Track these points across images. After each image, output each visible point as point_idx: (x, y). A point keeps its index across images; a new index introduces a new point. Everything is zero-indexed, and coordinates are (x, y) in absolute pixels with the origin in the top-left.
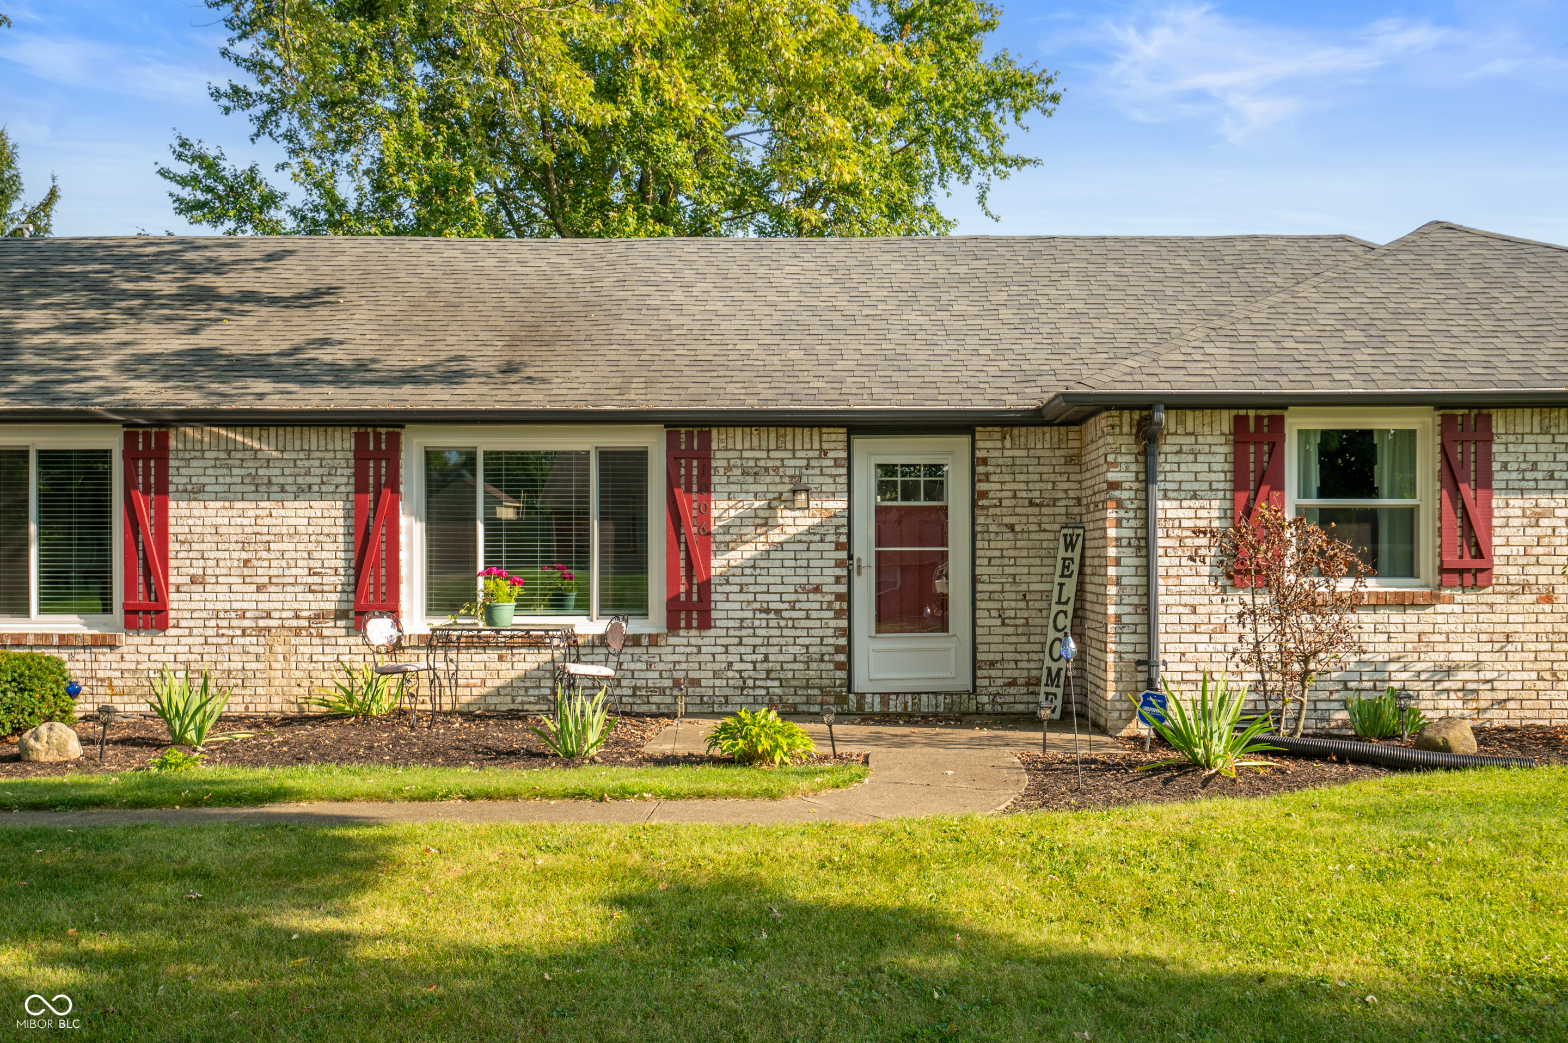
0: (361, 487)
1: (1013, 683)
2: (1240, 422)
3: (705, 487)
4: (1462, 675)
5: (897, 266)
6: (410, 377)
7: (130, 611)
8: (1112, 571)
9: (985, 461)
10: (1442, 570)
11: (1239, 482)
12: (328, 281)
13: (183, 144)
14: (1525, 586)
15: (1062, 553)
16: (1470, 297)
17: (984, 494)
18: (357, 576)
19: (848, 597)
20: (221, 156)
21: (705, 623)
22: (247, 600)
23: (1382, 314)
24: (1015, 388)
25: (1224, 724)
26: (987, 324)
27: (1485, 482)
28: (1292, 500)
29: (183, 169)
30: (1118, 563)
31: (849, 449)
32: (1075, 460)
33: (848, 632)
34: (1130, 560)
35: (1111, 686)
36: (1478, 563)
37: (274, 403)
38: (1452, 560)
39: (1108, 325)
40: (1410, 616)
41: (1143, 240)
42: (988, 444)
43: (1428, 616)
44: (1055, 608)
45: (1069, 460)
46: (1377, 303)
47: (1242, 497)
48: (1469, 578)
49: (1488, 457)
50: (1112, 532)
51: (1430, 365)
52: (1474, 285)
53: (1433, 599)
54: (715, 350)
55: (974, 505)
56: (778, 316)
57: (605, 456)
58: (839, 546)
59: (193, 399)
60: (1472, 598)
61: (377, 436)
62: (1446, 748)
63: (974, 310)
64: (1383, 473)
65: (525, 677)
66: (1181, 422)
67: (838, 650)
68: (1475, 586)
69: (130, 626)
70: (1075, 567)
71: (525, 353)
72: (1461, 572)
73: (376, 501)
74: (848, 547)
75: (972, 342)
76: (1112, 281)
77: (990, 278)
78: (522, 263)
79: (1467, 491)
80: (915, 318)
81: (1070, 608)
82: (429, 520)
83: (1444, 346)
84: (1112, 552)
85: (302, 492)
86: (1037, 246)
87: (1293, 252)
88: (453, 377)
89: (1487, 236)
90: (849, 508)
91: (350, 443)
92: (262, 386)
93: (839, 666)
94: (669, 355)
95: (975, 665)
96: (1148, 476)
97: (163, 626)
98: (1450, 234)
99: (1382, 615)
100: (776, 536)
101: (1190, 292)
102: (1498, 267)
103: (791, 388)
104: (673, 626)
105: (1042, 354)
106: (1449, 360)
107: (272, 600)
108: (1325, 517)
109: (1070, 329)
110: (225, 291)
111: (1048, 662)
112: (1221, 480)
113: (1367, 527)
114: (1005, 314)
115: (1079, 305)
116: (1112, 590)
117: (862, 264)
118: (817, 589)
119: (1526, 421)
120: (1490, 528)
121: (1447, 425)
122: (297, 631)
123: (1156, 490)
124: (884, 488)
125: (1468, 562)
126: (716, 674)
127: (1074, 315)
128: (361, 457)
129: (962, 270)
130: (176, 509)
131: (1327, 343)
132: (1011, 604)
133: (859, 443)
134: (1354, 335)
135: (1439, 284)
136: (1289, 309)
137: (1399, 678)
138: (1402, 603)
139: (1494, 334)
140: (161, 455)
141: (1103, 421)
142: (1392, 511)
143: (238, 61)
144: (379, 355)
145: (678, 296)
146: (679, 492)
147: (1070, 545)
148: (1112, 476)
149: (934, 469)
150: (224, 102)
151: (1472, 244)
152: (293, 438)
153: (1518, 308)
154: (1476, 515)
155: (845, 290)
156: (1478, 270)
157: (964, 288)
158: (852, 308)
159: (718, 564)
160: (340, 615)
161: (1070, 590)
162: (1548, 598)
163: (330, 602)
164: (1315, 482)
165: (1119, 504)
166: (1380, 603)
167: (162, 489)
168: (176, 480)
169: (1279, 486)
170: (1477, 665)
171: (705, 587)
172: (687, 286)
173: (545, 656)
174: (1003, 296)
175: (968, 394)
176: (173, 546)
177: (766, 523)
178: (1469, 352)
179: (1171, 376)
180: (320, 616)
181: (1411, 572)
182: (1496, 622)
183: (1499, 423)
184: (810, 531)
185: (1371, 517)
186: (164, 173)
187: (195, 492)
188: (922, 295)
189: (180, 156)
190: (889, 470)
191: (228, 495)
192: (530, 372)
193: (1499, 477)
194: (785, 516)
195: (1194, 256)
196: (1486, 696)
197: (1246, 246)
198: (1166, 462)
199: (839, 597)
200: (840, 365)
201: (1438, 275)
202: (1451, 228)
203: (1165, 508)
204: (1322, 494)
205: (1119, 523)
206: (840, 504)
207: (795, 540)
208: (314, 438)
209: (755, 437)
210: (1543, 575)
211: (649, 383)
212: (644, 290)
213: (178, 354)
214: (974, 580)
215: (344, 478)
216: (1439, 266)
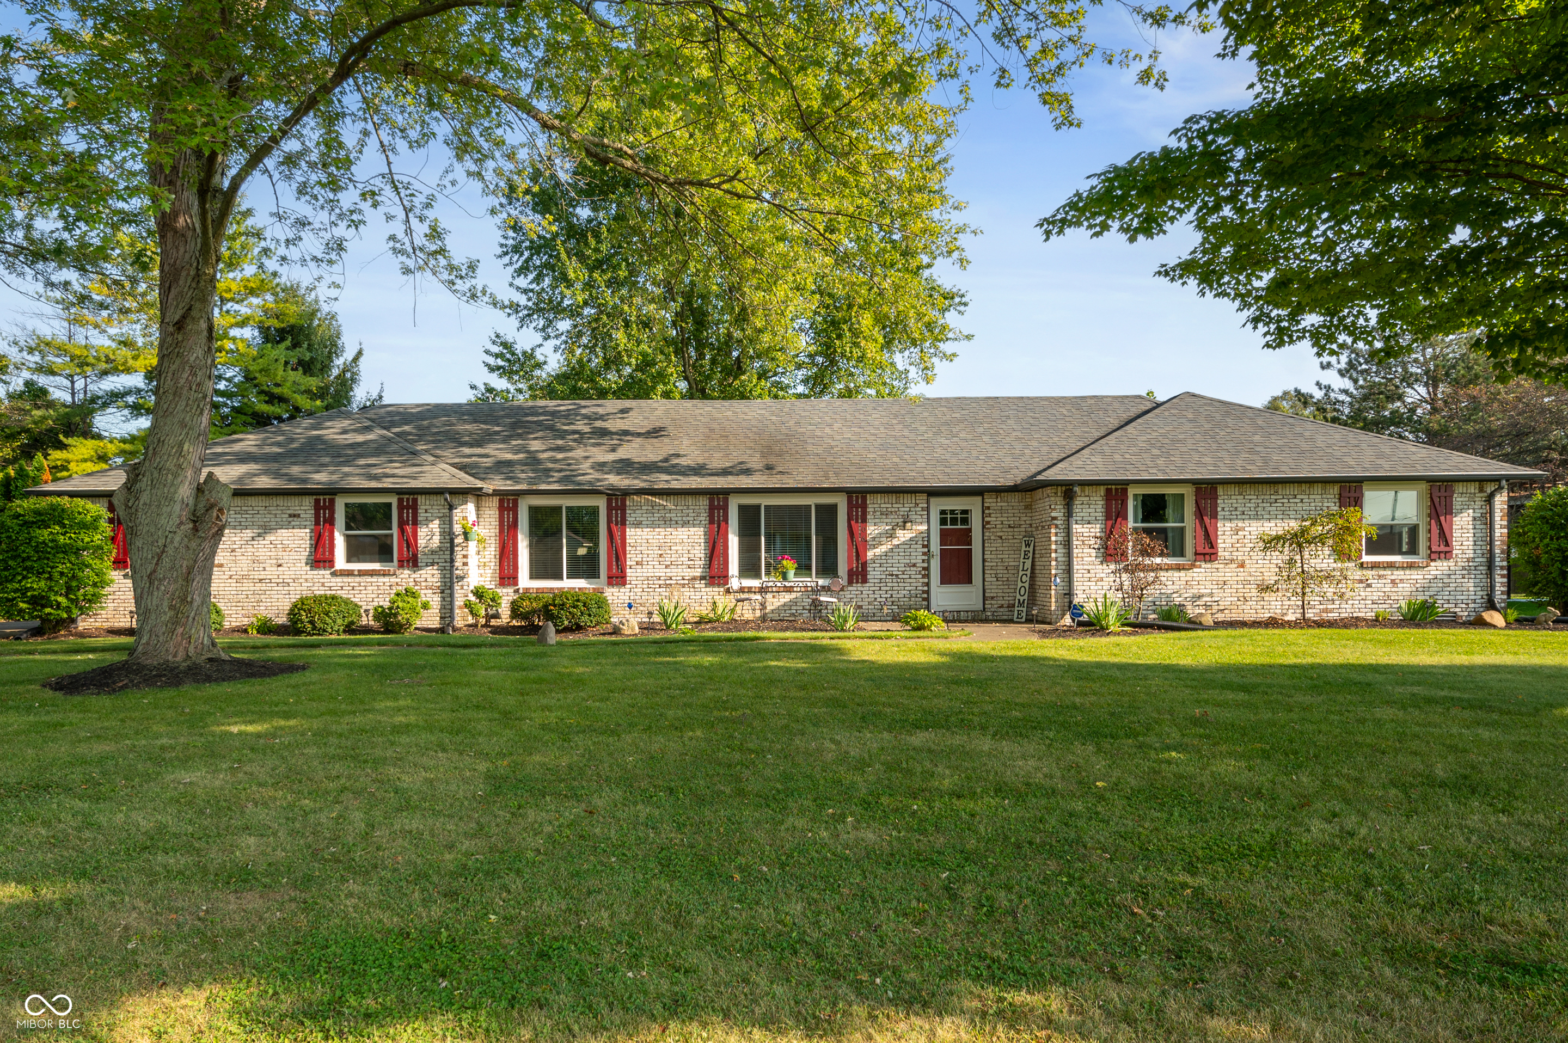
0: (711, 522)
1: (1002, 606)
2: (1108, 491)
3: (864, 521)
4: (1205, 599)
5: (926, 414)
6: (725, 472)
7: (610, 578)
8: (1053, 555)
9: (988, 508)
10: (1196, 554)
11: (1108, 517)
12: (658, 424)
13: (498, 336)
14: (1232, 560)
15: (1024, 548)
16: (1206, 433)
17: (988, 523)
18: (711, 561)
19: (927, 569)
20: (515, 343)
21: (865, 581)
22: (661, 572)
23: (1167, 441)
24: (1002, 475)
25: (1113, 613)
26: (979, 444)
27: (1214, 516)
28: (1131, 524)
29: (496, 349)
30: (1056, 551)
31: (928, 503)
32: (1028, 507)
33: (928, 584)
34: (1061, 551)
35: (1053, 604)
36: (1212, 551)
37: (675, 485)
38: (1200, 550)
39: (1035, 444)
40: (1182, 573)
41: (1042, 398)
42: (990, 501)
43: (1190, 573)
44: (1021, 573)
45: (1026, 507)
46: (1164, 436)
47: (1110, 523)
48: (1207, 557)
49: (1216, 505)
50: (1053, 538)
51: (1191, 466)
52: (1207, 426)
53: (1192, 566)
54: (858, 458)
55: (983, 527)
56: (879, 441)
57: (818, 507)
58: (924, 546)
59: (638, 484)
60: (1209, 565)
61: (719, 500)
62: (1201, 623)
63: (970, 437)
64: (1169, 512)
65: (784, 605)
66: (1083, 491)
67: (924, 592)
68: (1211, 561)
69: (610, 584)
70: (1031, 555)
71: (772, 460)
72: (1204, 554)
73: (719, 527)
74: (927, 546)
75: (975, 453)
76: (1032, 421)
77: (972, 420)
78: (745, 413)
79: (1207, 520)
80: (943, 441)
81: (1028, 573)
82: (740, 536)
83: (1196, 457)
84: (1053, 547)
85: (685, 524)
86: (991, 402)
87: (1116, 405)
88: (748, 472)
89: (1212, 399)
90: (929, 529)
91: (707, 502)
92: (665, 477)
93: (924, 599)
94: (838, 461)
95: (984, 598)
96: (1069, 514)
97: (624, 584)
98: (1194, 399)
99: (1170, 573)
100: (895, 542)
101: (1070, 427)
102: (1218, 416)
103: (902, 476)
104: (850, 582)
105: (1009, 459)
106: (1199, 463)
107: (672, 572)
108: (1148, 531)
109: (1018, 446)
110: (614, 430)
111: (1018, 597)
112: (1100, 516)
113: (1163, 536)
114: (985, 438)
115: (1019, 434)
116: (1053, 563)
117: (909, 412)
118: (914, 565)
119: (1232, 489)
120: (1217, 536)
121: (1198, 492)
122: (683, 586)
123: (1073, 521)
124: (943, 521)
125: (1207, 550)
126: (869, 603)
127: (1018, 439)
128: (712, 509)
129: (958, 415)
130: (630, 532)
131: (1144, 456)
132: (1001, 571)
133: (933, 500)
134: (1156, 452)
135: (1191, 425)
136: (1124, 439)
137: (1178, 600)
138: (1179, 568)
139: (1217, 451)
140: (623, 509)
141: (1048, 491)
142: (1173, 528)
143: (518, 288)
144: (707, 462)
145: (828, 430)
146: (853, 523)
147: (1028, 545)
148: (1053, 514)
149: (965, 512)
150: (508, 310)
151: (1205, 404)
152: (681, 500)
153: (1228, 438)
154: (1210, 530)
155: (906, 426)
156: (1209, 418)
157: (962, 425)
158: (912, 436)
159: (870, 554)
160: (702, 578)
161: (1028, 564)
162: (1242, 565)
163: (698, 572)
164: (1140, 516)
165: (1057, 526)
166: (1169, 568)
167: (624, 523)
168: (630, 519)
169: (1126, 518)
170: (1211, 595)
171: (865, 565)
172: (830, 425)
173: (793, 595)
174: (981, 430)
175: (981, 478)
176: (628, 548)
177: (891, 536)
178: (1207, 460)
179: (1081, 471)
180: (694, 579)
181: (1182, 554)
182: (1219, 576)
183: (1220, 491)
184: (911, 539)
185: (1164, 530)
186: (487, 352)
187: (638, 525)
188: (943, 429)
189: (494, 343)
190: (943, 512)
191: (653, 525)
192: (780, 469)
193: (1221, 514)
194: (900, 533)
195: (1068, 407)
196: (1215, 608)
197: (1093, 402)
198: (1077, 508)
199: (924, 569)
200: (918, 465)
201: (1190, 421)
202: (1194, 395)
203: (1077, 528)
204: (1143, 522)
205: (1056, 534)
206: (924, 527)
207: (904, 543)
208: (690, 500)
209: (886, 498)
210: (1239, 556)
211: (837, 474)
212: (811, 427)
213: (614, 462)
214: (984, 560)
215: (704, 517)
216: (1190, 416)
